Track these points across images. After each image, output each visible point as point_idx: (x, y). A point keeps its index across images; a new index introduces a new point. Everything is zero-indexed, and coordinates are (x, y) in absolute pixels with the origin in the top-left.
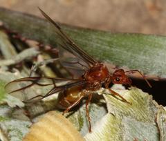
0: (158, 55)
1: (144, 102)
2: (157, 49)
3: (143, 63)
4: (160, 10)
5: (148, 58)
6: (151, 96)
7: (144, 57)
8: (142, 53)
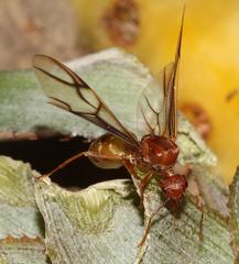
0: (31, 100)
1: (17, 176)
2: (29, 91)
3: (9, 116)
4: (42, 30)
5: (16, 107)
6: (28, 165)
7: (11, 107)
8: (6, 101)
